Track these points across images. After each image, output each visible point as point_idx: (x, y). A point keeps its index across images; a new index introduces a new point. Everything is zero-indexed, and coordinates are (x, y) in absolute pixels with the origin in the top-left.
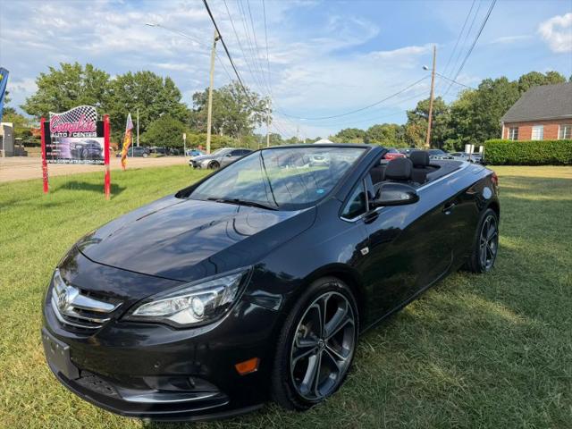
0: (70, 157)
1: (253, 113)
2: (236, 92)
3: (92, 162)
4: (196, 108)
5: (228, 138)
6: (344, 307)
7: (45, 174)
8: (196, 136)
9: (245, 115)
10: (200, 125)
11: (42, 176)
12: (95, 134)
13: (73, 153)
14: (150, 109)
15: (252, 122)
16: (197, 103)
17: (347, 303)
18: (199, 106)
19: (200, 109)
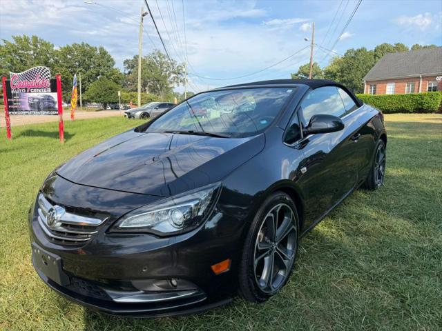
0: (29, 109)
1: (173, 75)
2: (158, 59)
3: (48, 112)
4: (127, 72)
5: (152, 95)
6: (289, 216)
7: (8, 124)
8: (127, 94)
9: (166, 77)
10: (129, 85)
11: (5, 125)
12: (49, 90)
13: (31, 105)
14: (89, 72)
15: (171, 83)
16: (128, 68)
17: (292, 212)
18: (129, 70)
19: (129, 73)
